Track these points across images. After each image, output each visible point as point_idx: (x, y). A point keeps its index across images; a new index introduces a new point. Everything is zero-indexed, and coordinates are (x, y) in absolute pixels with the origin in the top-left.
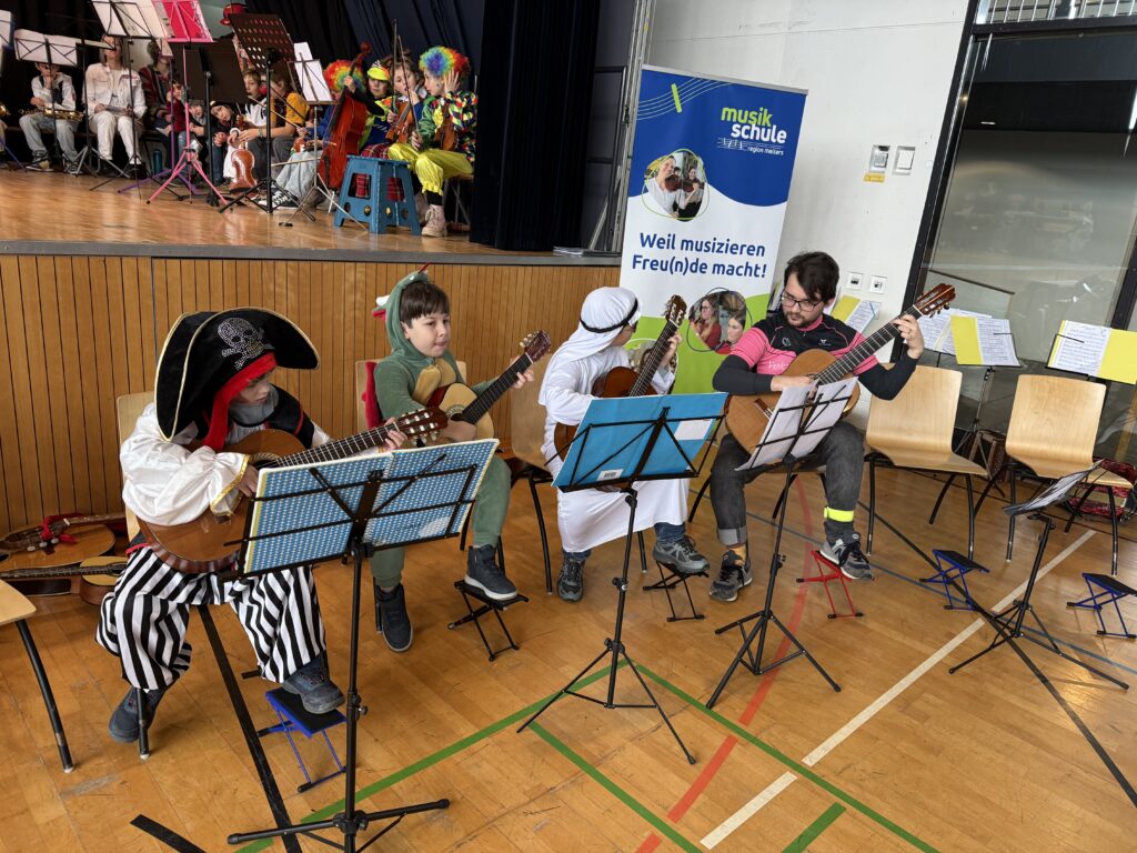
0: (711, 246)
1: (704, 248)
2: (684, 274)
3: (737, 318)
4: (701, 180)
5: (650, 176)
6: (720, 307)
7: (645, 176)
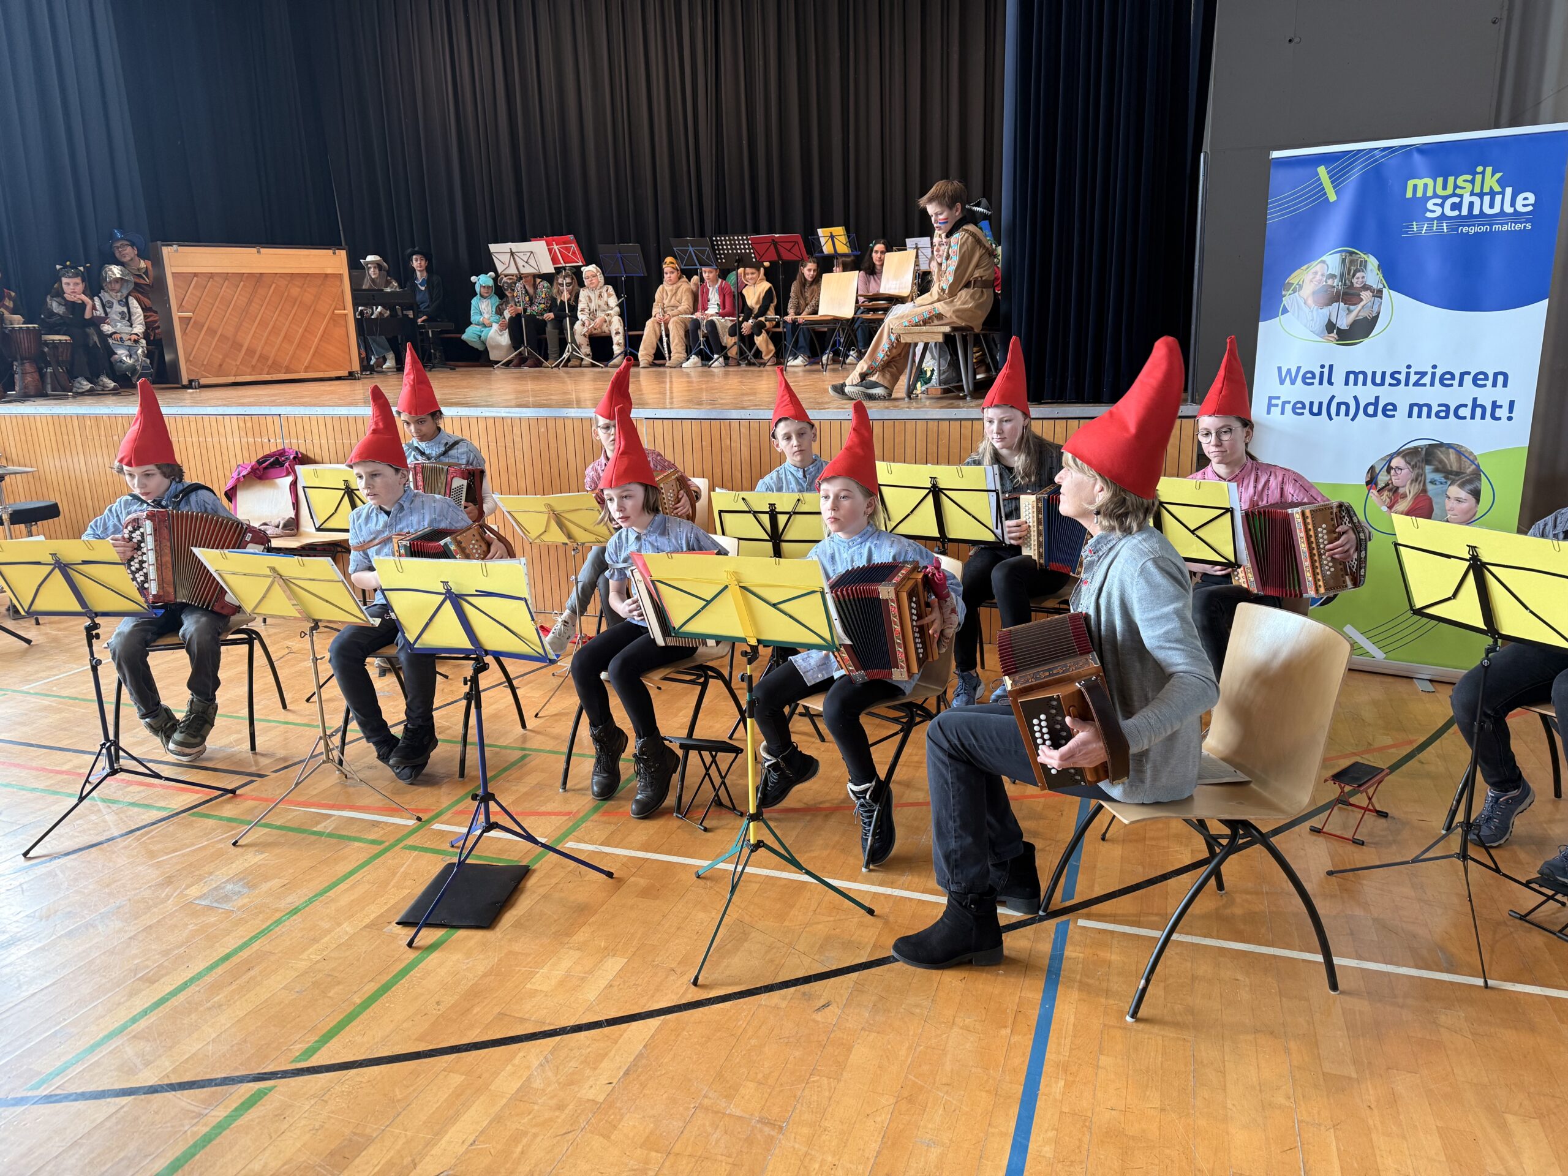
1: (1388, 380)
2: (1353, 419)
3: (1462, 486)
4: (1375, 286)
5: (1290, 292)
6: (1428, 468)
7: (1284, 293)
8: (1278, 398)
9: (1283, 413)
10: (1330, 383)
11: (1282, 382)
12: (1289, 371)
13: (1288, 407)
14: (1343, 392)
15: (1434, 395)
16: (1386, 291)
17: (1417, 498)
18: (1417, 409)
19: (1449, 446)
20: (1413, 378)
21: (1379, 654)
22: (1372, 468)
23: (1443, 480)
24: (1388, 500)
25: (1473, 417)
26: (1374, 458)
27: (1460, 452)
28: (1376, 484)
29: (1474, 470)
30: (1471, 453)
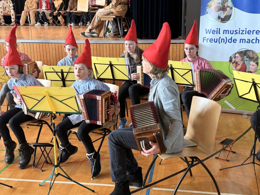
0: (238, 32)
1: (234, 32)
2: (225, 43)
3: (254, 61)
4: (230, 6)
5: (208, 8)
6: (245, 57)
7: (207, 8)
8: (206, 38)
9: (207, 42)
10: (219, 33)
11: (207, 33)
12: (208, 30)
13: (208, 40)
14: (223, 36)
15: (246, 37)
16: (233, 8)
17: (242, 65)
18: (242, 40)
19: (250, 51)
20: (241, 32)
21: (234, 108)
22: (231, 57)
23: (249, 60)
24: (235, 66)
25: (256, 43)
26: (231, 54)
27: (253, 52)
28: (232, 61)
29: (257, 57)
30: (256, 52)
